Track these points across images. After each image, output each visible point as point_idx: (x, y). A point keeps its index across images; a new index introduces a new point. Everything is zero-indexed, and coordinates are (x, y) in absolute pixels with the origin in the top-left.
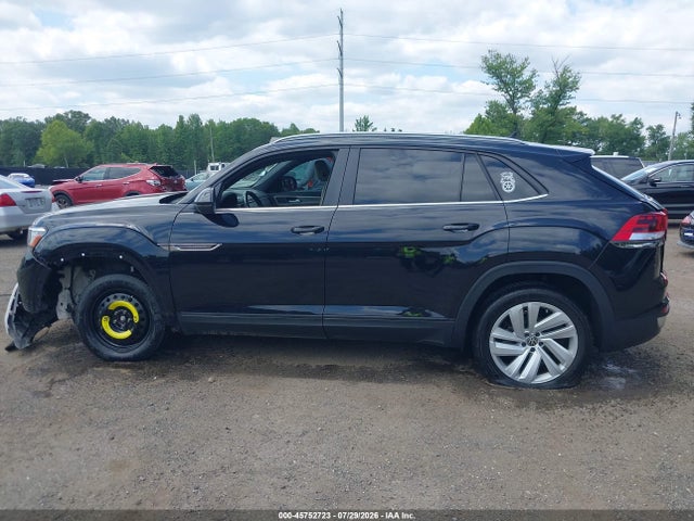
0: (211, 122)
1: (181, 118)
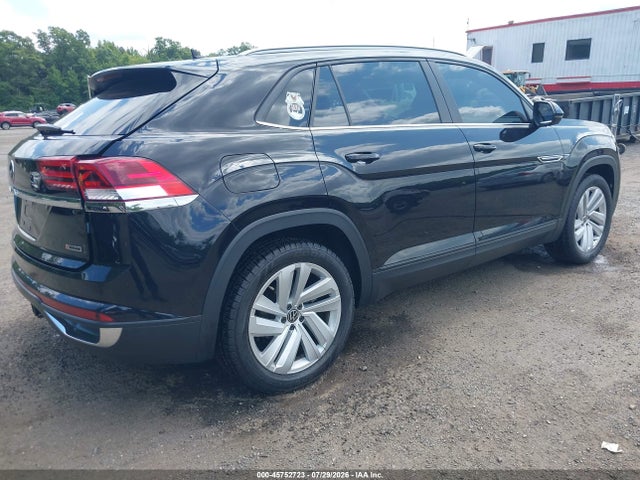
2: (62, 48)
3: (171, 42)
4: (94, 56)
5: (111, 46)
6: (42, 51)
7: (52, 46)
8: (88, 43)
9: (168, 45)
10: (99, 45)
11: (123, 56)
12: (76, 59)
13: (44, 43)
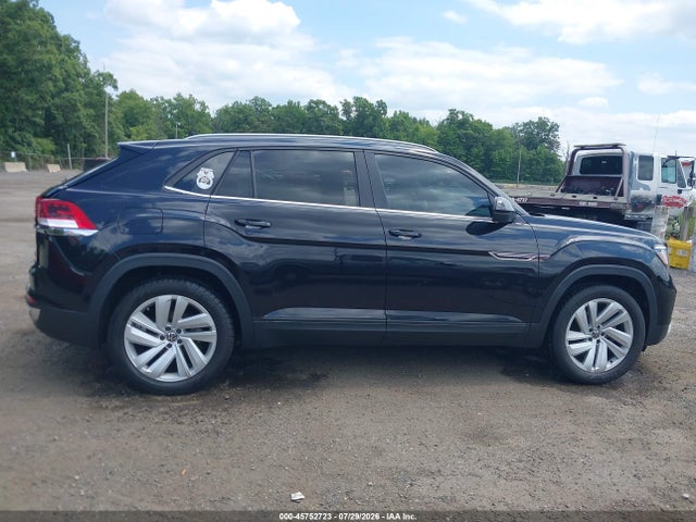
2: (361, 116)
3: (463, 113)
4: (387, 125)
5: (406, 116)
6: (345, 119)
7: (353, 115)
8: (385, 113)
9: (460, 117)
10: (395, 115)
11: (415, 126)
12: (371, 128)
13: (347, 111)
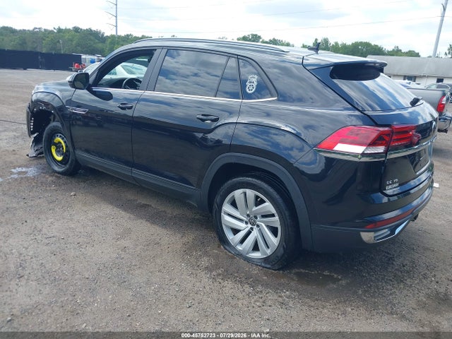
0: (336, 43)
1: (316, 40)
